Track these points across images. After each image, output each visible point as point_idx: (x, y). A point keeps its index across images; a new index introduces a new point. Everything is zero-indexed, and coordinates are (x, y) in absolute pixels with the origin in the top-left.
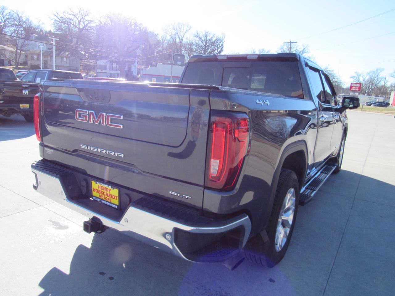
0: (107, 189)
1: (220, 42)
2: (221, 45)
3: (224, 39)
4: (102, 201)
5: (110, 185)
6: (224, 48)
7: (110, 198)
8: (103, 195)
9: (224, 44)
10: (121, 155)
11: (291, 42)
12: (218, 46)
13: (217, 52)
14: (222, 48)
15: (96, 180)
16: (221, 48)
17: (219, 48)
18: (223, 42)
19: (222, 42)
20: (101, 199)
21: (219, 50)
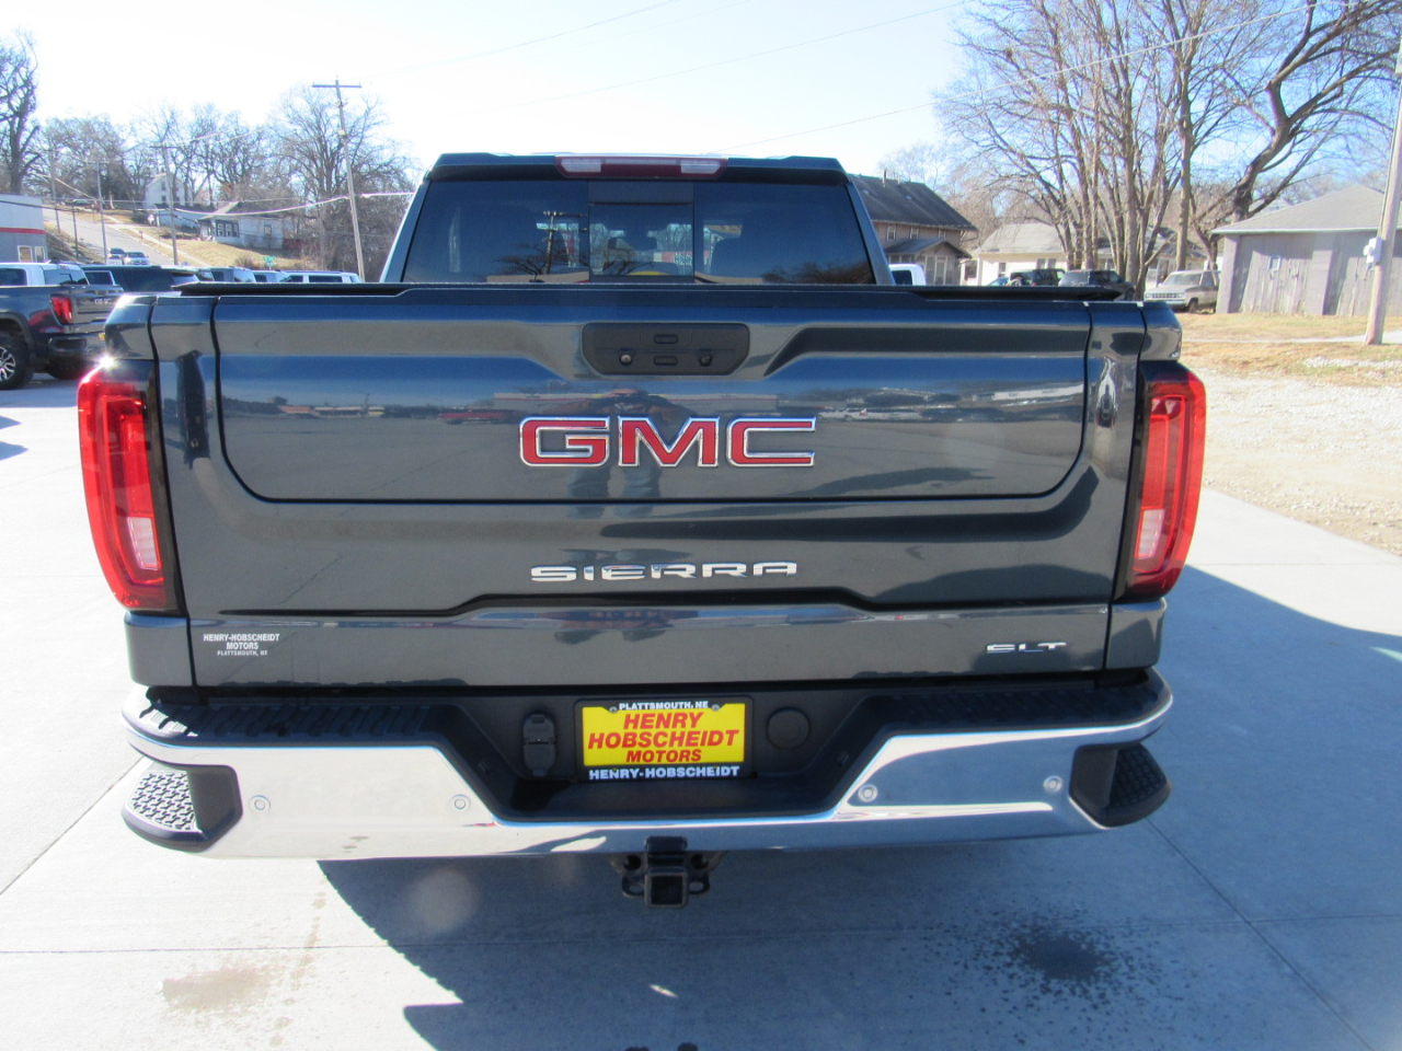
0: (680, 719)
1: (17, 70)
2: (20, 83)
3: (30, 55)
4: (649, 773)
5: (701, 698)
6: (40, 95)
7: (691, 749)
8: (653, 748)
9: (33, 76)
10: (786, 567)
11: (340, 84)
12: (11, 86)
13: (11, 113)
14: (31, 92)
15: (615, 699)
16: (27, 96)
17: (14, 91)
18: (31, 68)
19: (23, 70)
20: (642, 768)
21: (16, 103)
